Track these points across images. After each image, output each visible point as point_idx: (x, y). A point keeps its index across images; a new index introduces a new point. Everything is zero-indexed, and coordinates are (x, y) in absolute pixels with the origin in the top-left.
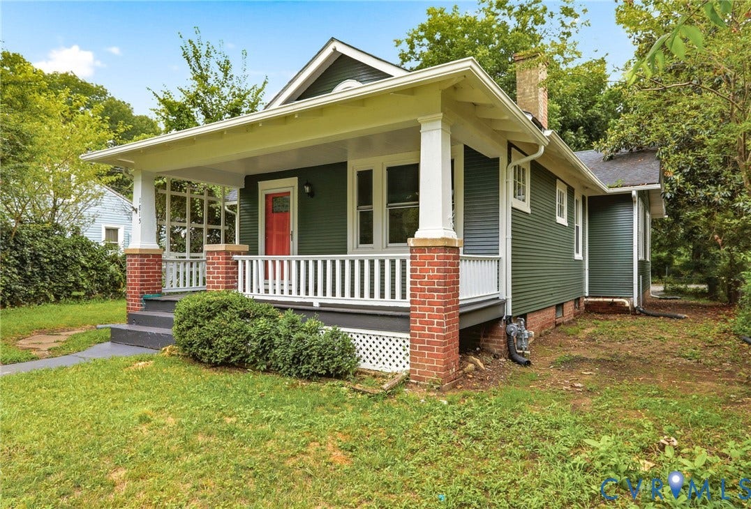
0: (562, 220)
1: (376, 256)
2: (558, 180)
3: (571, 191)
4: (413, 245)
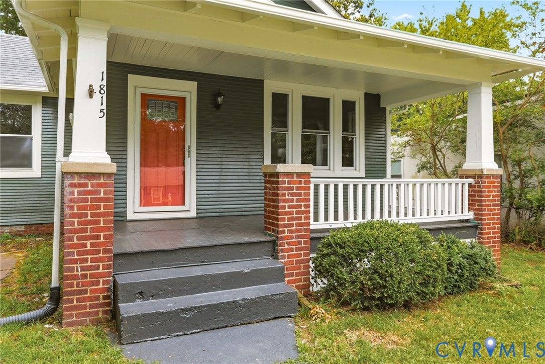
4: (486, 173)
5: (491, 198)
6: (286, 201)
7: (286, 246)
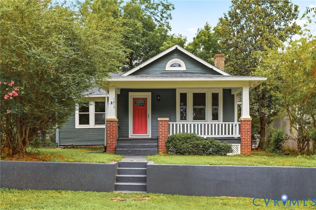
1: (189, 123)
4: (242, 120)
5: (246, 129)
6: (161, 128)
7: (161, 141)
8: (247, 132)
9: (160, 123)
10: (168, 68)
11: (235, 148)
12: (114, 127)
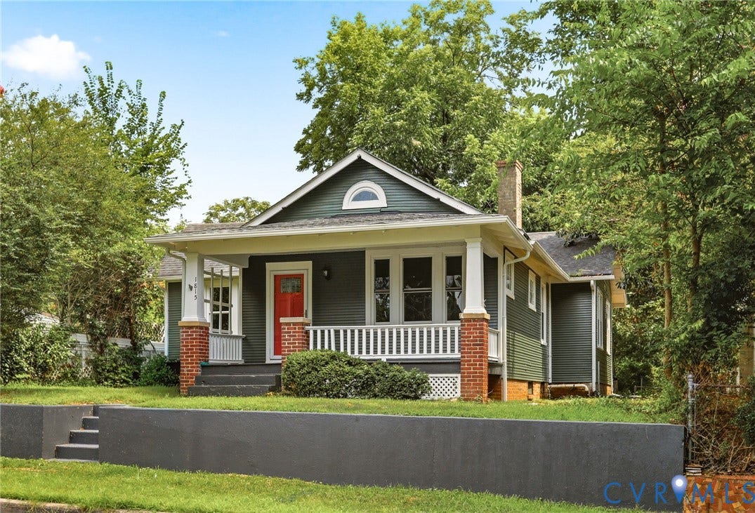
0: (532, 306)
2: (530, 271)
3: (538, 279)
4: (463, 318)
5: (471, 338)
6: (286, 340)
8: (474, 345)
9: (285, 329)
10: (348, 204)
11: (451, 384)
12: (194, 339)
